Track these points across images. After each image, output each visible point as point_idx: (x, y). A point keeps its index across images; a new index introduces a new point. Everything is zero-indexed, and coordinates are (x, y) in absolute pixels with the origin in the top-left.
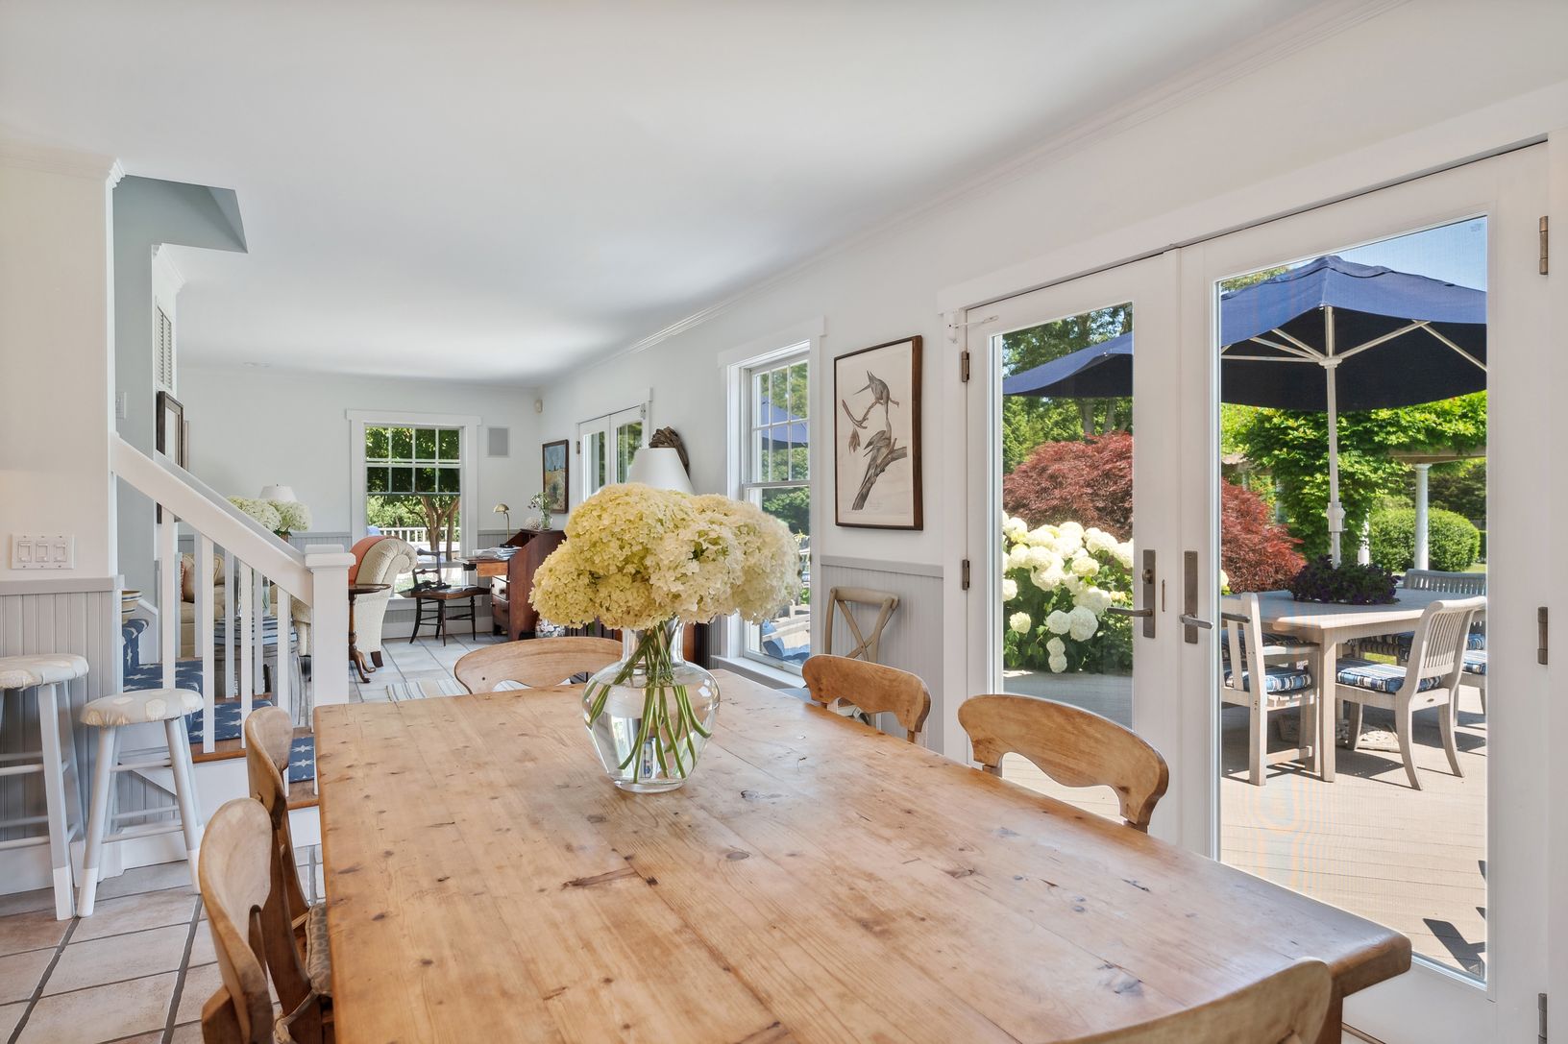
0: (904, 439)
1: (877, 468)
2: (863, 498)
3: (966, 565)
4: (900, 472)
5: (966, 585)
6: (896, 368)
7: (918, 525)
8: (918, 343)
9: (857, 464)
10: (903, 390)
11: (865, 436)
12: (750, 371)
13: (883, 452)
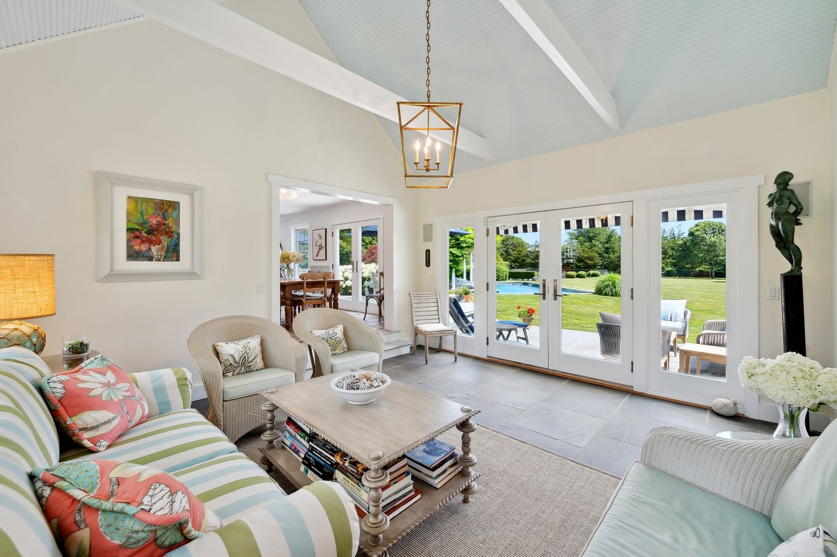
0: (324, 245)
1: (320, 250)
2: (317, 255)
3: (333, 265)
4: (323, 250)
5: (333, 268)
6: (322, 233)
7: (326, 259)
8: (326, 229)
9: (316, 249)
10: (323, 237)
11: (318, 244)
12: (296, 230)
13: (320, 247)
